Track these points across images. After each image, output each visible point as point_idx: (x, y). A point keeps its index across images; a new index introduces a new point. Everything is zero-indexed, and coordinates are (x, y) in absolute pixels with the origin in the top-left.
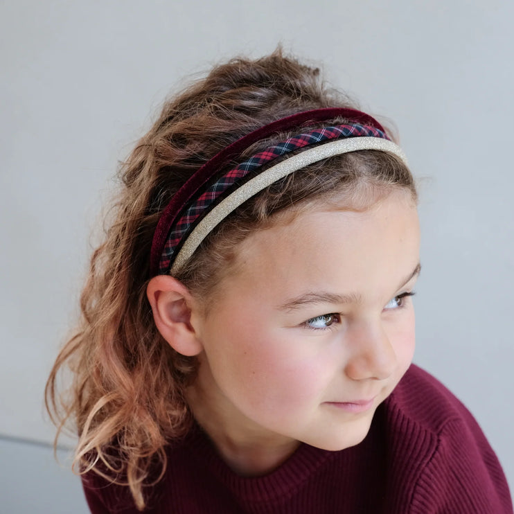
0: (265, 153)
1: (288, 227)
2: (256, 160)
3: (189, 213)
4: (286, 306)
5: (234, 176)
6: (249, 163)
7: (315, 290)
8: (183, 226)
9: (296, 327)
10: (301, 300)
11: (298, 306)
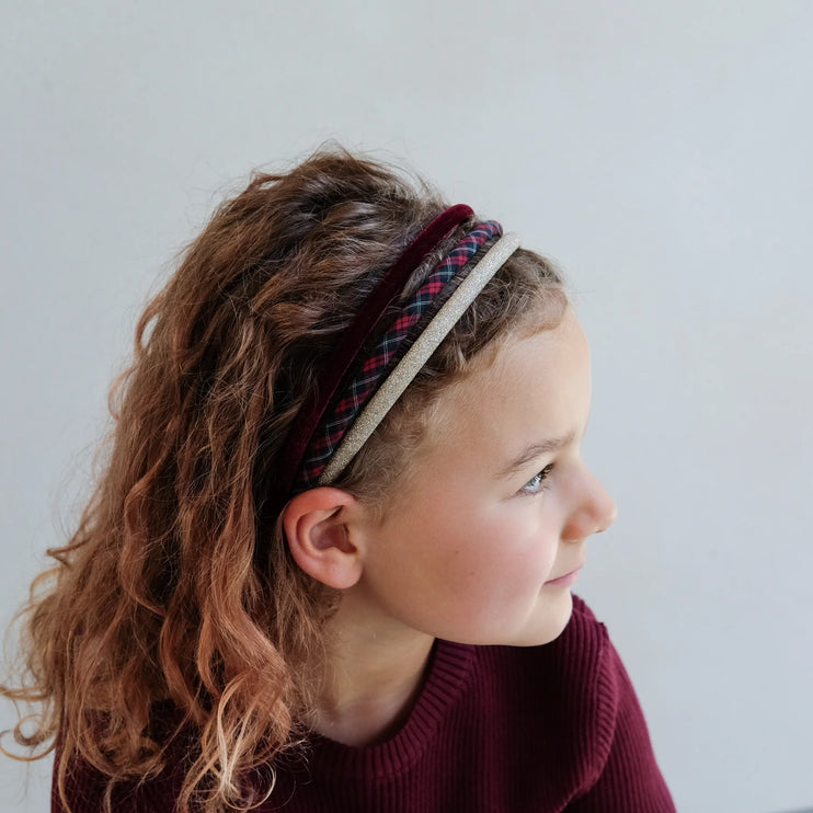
0: (431, 285)
1: (489, 372)
2: (425, 297)
3: (354, 392)
4: (506, 472)
5: (405, 325)
6: (419, 304)
7: (535, 440)
8: (348, 412)
9: (513, 497)
10: (524, 457)
11: (520, 466)
